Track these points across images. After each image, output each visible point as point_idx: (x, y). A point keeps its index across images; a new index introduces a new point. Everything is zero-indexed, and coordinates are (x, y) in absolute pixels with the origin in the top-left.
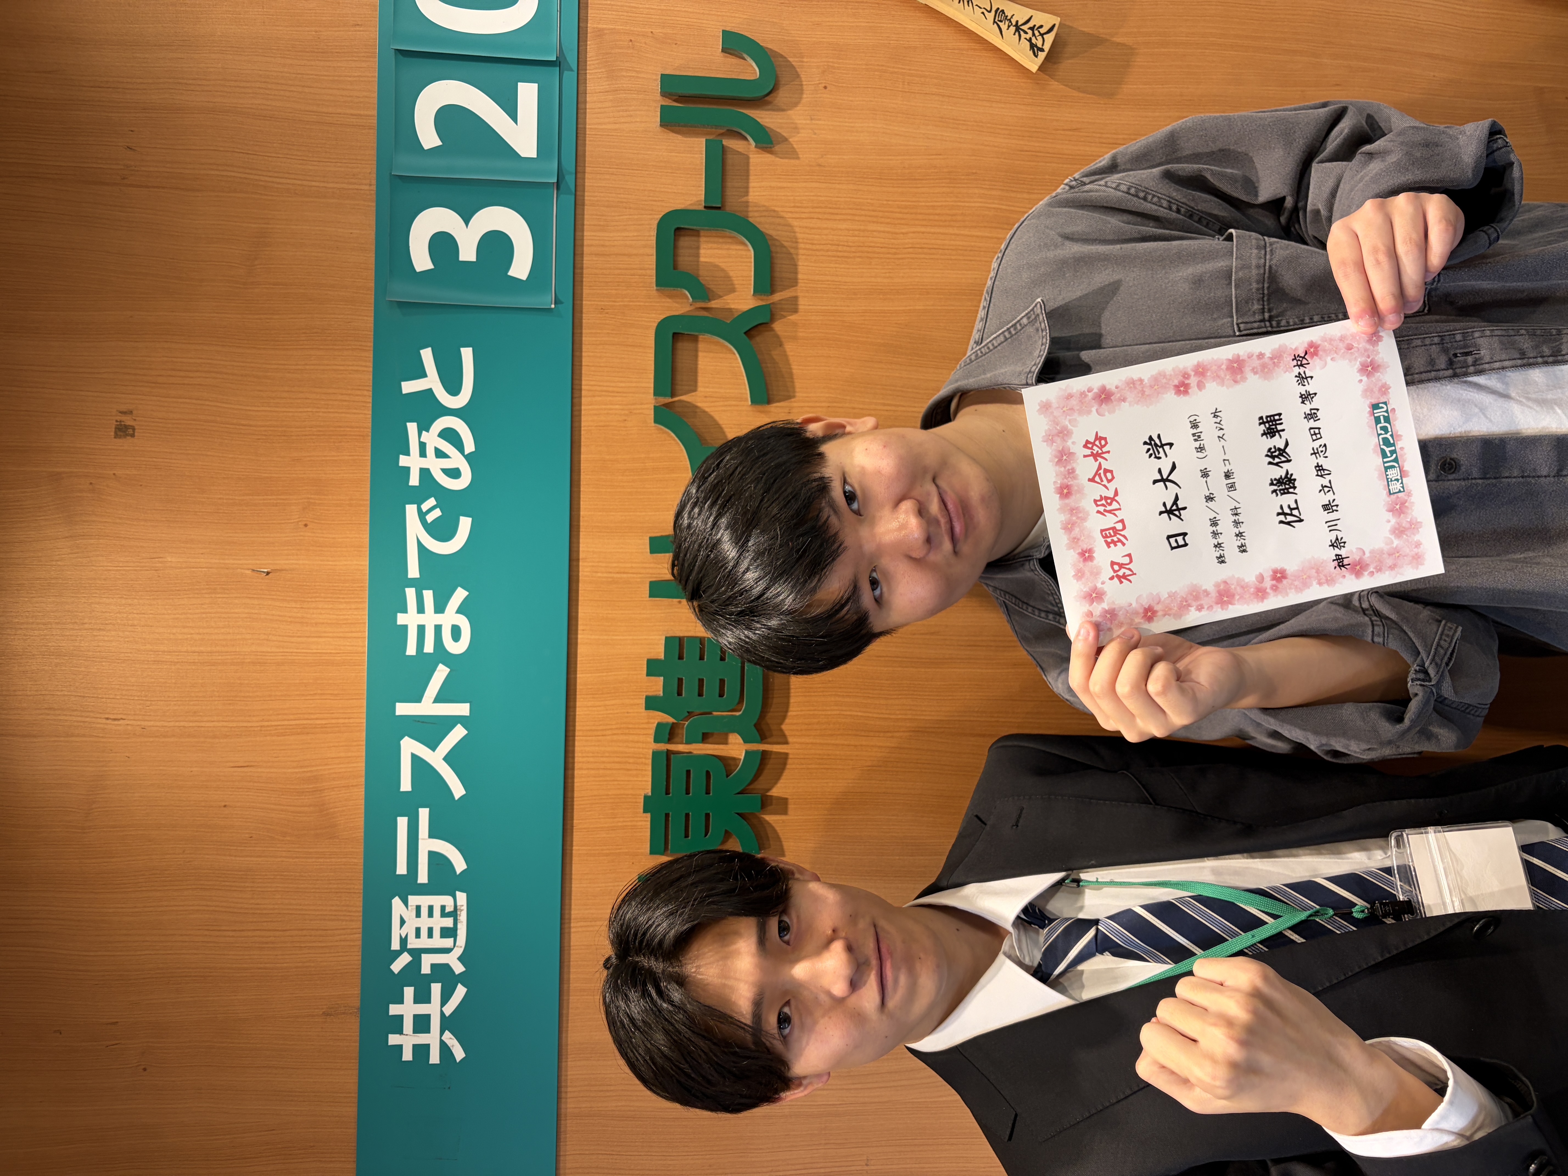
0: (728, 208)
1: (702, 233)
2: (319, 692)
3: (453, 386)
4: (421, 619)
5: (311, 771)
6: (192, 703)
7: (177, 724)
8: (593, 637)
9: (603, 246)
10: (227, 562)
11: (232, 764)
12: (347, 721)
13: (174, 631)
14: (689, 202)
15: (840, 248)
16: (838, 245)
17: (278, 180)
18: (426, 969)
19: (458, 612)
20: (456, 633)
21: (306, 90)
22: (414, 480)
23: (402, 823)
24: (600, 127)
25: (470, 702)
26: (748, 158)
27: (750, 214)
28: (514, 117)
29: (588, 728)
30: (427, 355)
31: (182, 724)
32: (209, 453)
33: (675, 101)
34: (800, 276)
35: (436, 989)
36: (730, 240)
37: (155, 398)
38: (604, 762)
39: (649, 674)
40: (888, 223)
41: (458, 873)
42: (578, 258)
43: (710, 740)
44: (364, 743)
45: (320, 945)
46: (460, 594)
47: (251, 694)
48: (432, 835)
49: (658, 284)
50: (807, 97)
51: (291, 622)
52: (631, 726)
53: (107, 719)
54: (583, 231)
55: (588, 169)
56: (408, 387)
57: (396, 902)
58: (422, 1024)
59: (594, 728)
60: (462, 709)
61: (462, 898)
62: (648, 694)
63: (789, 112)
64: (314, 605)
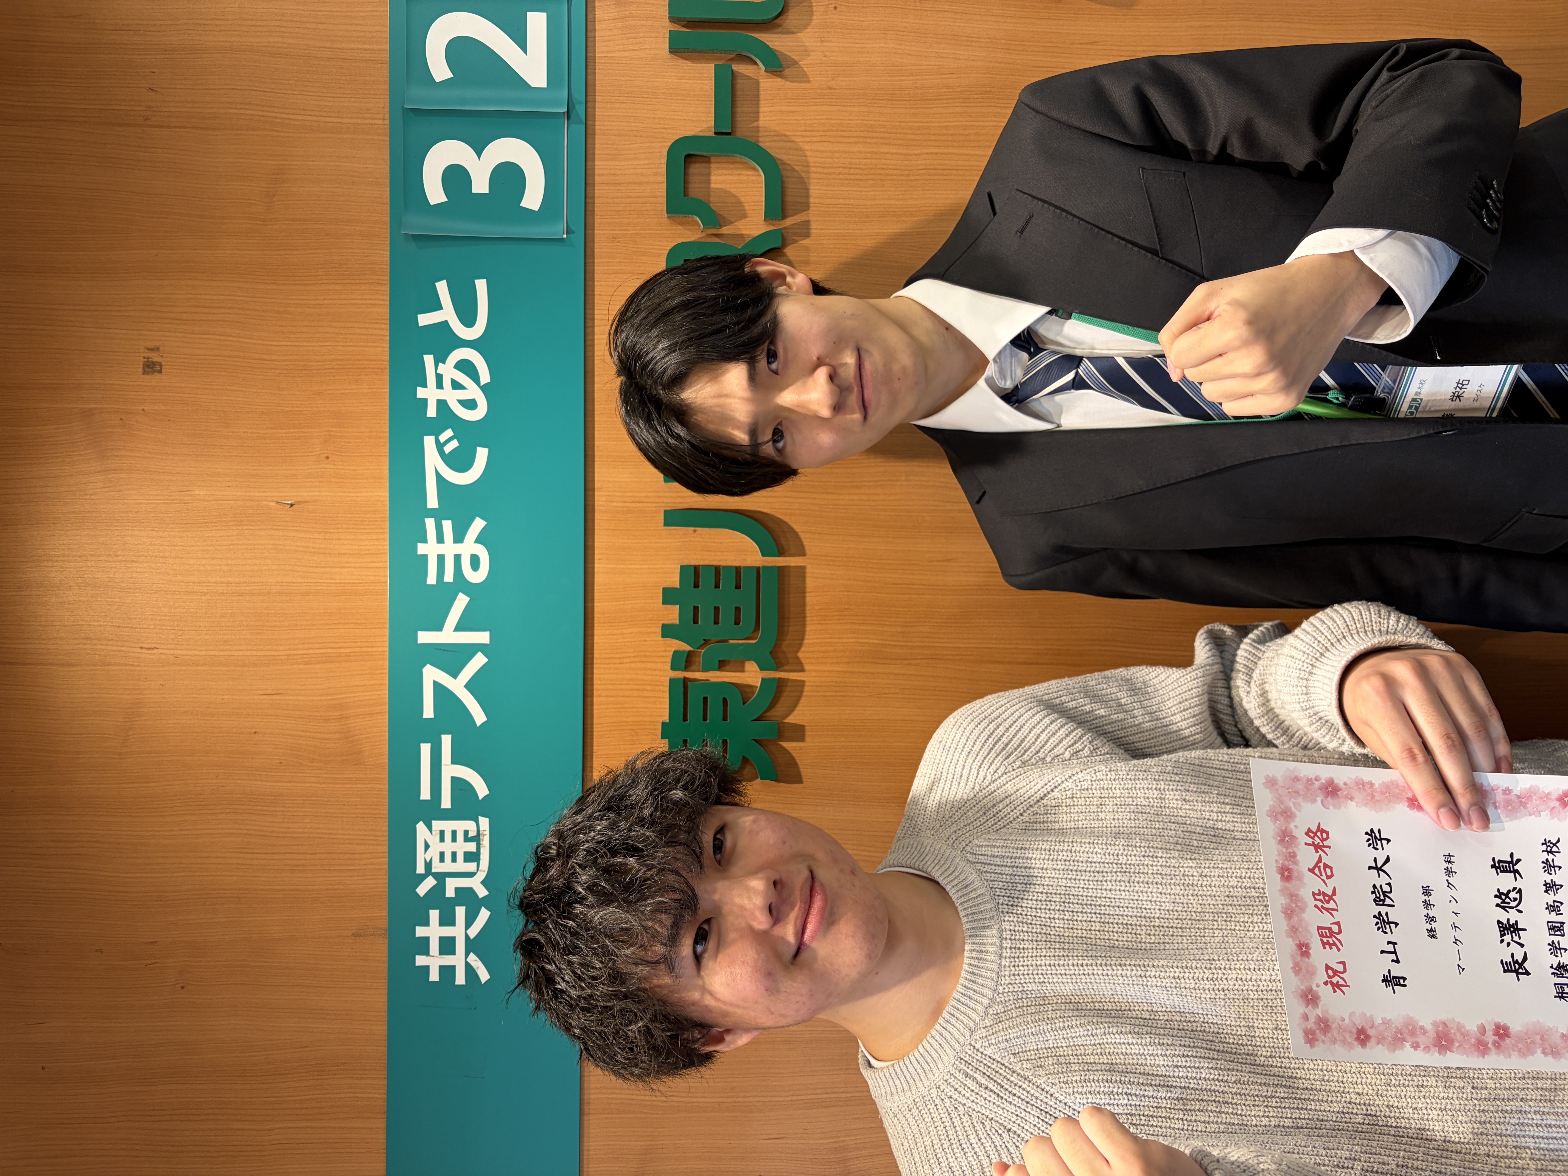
0: (738, 134)
1: (713, 159)
2: (343, 621)
3: (468, 318)
4: (441, 549)
5: (336, 699)
6: (222, 632)
7: (208, 653)
8: (610, 566)
9: (614, 175)
10: (252, 494)
11: (261, 692)
12: (370, 649)
13: (204, 562)
14: (700, 129)
15: (852, 171)
16: (850, 168)
17: (294, 117)
18: (450, 893)
19: (477, 541)
20: (475, 562)
21: (320, 26)
22: (432, 412)
23: (425, 749)
24: (609, 55)
25: (490, 631)
26: (758, 83)
27: (761, 139)
28: (524, 48)
29: (606, 656)
30: (442, 287)
31: (213, 653)
32: (233, 388)
33: (684, 26)
34: (812, 200)
35: (460, 912)
36: (740, 166)
37: (179, 335)
38: (622, 690)
39: (665, 602)
40: (900, 145)
41: (480, 798)
42: (589, 188)
43: (727, 668)
44: (387, 671)
45: (348, 868)
46: (478, 524)
47: (277, 624)
48: (453, 762)
49: (668, 211)
50: (816, 19)
51: (314, 553)
52: (648, 654)
53: (142, 648)
54: (594, 160)
55: (598, 99)
56: (425, 319)
57: (421, 827)
58: (447, 946)
59: (611, 656)
60: (483, 637)
61: (484, 823)
62: (664, 622)
63: (799, 35)
64: (336, 536)
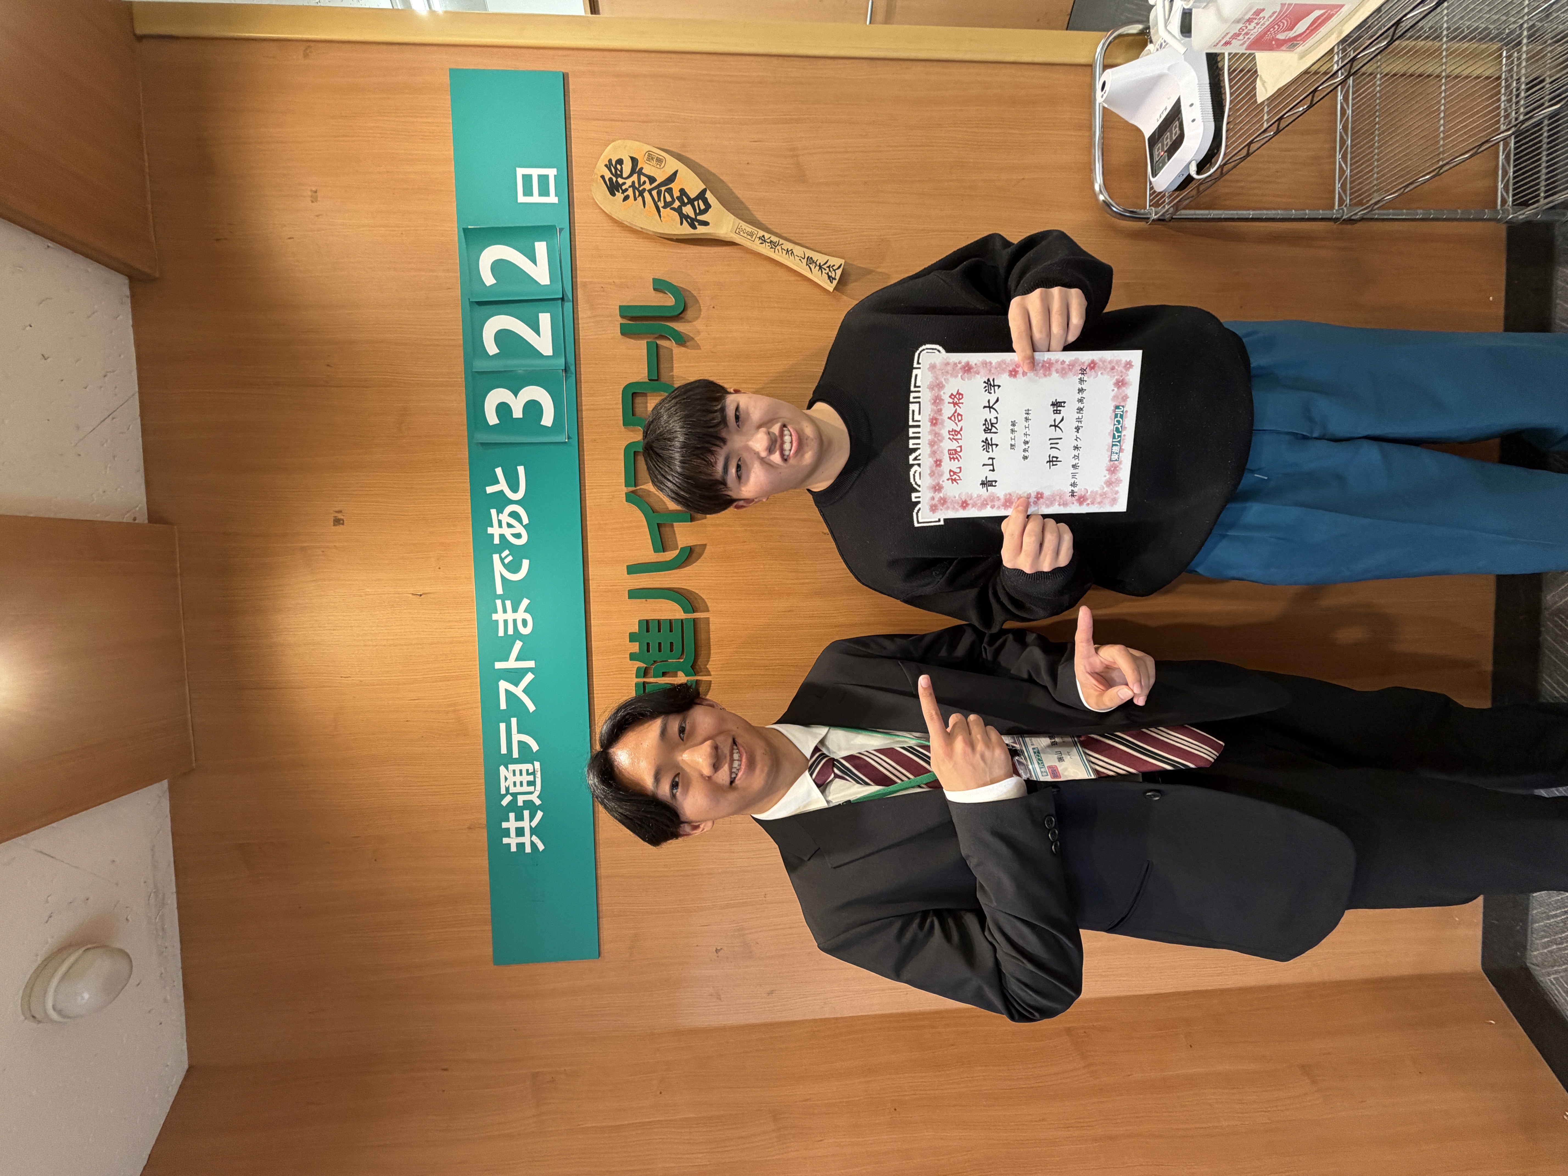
0: (662, 380)
1: (648, 394)
3: (514, 488)
4: (505, 616)
6: (386, 667)
7: (379, 678)
8: (599, 622)
9: (593, 405)
10: (398, 590)
11: (409, 699)
12: (469, 673)
13: (373, 628)
14: (640, 378)
17: (412, 379)
18: (520, 803)
19: (525, 611)
20: (525, 623)
22: (497, 541)
23: (503, 726)
24: (587, 338)
25: (535, 660)
26: (672, 350)
28: (538, 334)
29: (600, 671)
30: (499, 471)
31: (381, 678)
32: (384, 532)
33: (630, 320)
35: (526, 813)
37: (353, 503)
38: (610, 690)
39: (631, 641)
40: (752, 383)
41: (534, 751)
42: (579, 413)
43: (668, 675)
44: (479, 684)
45: (464, 792)
46: (525, 602)
48: (519, 732)
49: (624, 424)
50: (703, 314)
51: (435, 621)
52: (623, 670)
53: (342, 677)
54: (581, 397)
55: (582, 362)
56: (490, 490)
57: (502, 768)
58: (520, 832)
59: (603, 671)
60: (531, 664)
61: (537, 765)
62: (631, 652)
63: (694, 323)
64: (447, 611)
